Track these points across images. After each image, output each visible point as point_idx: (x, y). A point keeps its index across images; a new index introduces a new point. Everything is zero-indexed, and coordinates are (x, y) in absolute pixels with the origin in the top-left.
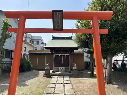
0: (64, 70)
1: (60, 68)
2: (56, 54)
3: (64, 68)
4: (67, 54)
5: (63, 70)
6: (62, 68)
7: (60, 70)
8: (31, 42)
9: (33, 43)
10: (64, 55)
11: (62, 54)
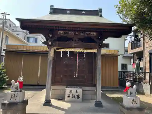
0: (81, 96)
1: (68, 90)
2: (58, 49)
3: (80, 90)
4: (91, 48)
5: (78, 96)
6: (74, 90)
7: (69, 96)
8: (26, 38)
9: (28, 41)
10: (81, 50)
11: (75, 48)
